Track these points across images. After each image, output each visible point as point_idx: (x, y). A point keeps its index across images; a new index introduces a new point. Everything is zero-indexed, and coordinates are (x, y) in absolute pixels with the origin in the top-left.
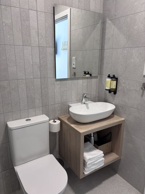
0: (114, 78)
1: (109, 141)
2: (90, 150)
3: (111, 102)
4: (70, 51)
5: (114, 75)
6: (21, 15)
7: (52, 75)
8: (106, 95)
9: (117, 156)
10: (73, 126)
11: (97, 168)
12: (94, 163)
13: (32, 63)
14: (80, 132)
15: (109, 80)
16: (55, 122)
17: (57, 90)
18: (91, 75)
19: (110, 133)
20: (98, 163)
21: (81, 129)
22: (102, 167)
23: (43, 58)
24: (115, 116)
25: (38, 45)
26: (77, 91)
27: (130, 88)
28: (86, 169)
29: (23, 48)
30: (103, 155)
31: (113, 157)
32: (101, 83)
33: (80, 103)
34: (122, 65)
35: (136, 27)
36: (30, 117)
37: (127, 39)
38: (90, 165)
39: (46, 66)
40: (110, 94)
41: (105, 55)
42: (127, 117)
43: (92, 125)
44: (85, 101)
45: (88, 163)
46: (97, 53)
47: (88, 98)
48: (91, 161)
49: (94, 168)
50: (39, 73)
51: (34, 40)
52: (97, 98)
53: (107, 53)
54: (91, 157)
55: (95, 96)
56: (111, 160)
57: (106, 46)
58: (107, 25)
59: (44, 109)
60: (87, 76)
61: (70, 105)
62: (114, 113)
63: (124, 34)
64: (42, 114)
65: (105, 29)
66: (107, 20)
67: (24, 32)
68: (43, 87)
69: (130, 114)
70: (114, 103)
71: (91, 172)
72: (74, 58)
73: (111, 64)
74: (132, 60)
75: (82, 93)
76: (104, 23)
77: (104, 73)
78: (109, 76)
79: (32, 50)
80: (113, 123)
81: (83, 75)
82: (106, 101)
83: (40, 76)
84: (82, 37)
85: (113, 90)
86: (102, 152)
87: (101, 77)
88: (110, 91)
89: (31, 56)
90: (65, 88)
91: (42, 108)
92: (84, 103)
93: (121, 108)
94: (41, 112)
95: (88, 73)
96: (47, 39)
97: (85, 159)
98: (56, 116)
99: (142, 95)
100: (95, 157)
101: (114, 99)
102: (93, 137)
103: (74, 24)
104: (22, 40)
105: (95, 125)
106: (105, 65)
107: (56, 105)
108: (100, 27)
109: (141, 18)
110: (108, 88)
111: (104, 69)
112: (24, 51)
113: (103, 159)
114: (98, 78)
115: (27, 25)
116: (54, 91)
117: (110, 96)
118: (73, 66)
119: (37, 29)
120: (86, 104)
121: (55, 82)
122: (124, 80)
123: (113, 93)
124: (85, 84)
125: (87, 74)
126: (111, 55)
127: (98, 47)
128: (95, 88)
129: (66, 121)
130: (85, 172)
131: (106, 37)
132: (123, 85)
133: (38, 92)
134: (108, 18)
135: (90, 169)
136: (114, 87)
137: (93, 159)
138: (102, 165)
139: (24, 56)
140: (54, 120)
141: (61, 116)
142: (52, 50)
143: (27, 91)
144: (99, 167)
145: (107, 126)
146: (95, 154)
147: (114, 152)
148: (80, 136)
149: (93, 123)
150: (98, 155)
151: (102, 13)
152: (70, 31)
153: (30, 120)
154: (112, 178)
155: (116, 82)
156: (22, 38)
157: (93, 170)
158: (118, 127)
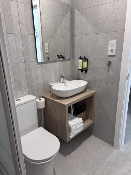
0: (85, 59)
1: (85, 111)
2: (72, 119)
3: (83, 79)
4: (42, 38)
5: (85, 57)
6: (4, 5)
7: (34, 59)
8: (78, 74)
9: (92, 121)
10: (57, 101)
11: (78, 132)
12: (76, 128)
13: (16, 49)
14: (65, 104)
15: (80, 61)
16: (41, 100)
17: (39, 72)
18: (64, 58)
19: (84, 104)
20: (79, 128)
21: (65, 102)
22: (82, 131)
23: (25, 45)
24: (88, 90)
25: (20, 32)
26: (56, 72)
27: (98, 66)
28: (71, 134)
29: (7, 35)
30: (82, 121)
31: (89, 122)
32: (74, 65)
33: (59, 83)
34: (90, 48)
35: (100, 17)
36: (18, 98)
37: (93, 27)
38: (74, 130)
39: (28, 51)
40: (82, 72)
41: (75, 41)
42: (97, 89)
43: (72, 98)
44: (63, 80)
45: (72, 129)
46: (68, 39)
47: (65, 77)
48: (74, 127)
49: (77, 132)
50: (23, 58)
51: (16, 28)
52: (71, 77)
53: (77, 39)
54: (74, 123)
55: (69, 75)
56: (87, 125)
57: (76, 33)
58: (76, 15)
59: (30, 90)
60: (61, 59)
61: (51, 84)
62: (87, 88)
63: (91, 23)
64: (29, 95)
65: (74, 19)
66: (75, 11)
67: (7, 21)
68: (27, 70)
69: (99, 87)
70: (85, 80)
71: (75, 136)
72: (46, 44)
73: (81, 48)
74: (99, 44)
75: (60, 73)
76: (72, 13)
77: (76, 56)
78: (81, 58)
79: (15, 37)
80: (88, 95)
81: (58, 59)
82: (79, 79)
83: (24, 60)
84: (53, 25)
85: (85, 69)
86: (81, 119)
87: (74, 59)
88: (82, 70)
89: (15, 43)
90: (46, 70)
91: (27, 89)
92: (62, 82)
93: (91, 83)
94: (27, 92)
95: (62, 57)
96: (28, 27)
97: (70, 126)
98: (40, 95)
99: (108, 71)
100: (77, 123)
101: (85, 77)
102: (72, 109)
103: (44, 13)
104: (6, 28)
105: (74, 98)
106: (76, 49)
107: (40, 86)
108: (69, 16)
109: (104, 9)
110: (80, 68)
111: (75, 52)
112: (8, 39)
113: (83, 124)
114: (70, 60)
115: (9, 14)
116: (37, 73)
117: (82, 74)
118: (46, 51)
119: (18, 18)
120: (64, 83)
121: (37, 65)
122: (93, 60)
123: (84, 71)
124: (61, 66)
125: (60, 58)
126: (81, 40)
127: (69, 34)
128: (69, 69)
129: (50, 98)
130: (70, 136)
131: (75, 25)
132: (93, 64)
133: (24, 75)
134: (76, 9)
135: (74, 133)
136: (85, 66)
137: (75, 125)
138: (82, 129)
139: (9, 43)
140: (40, 99)
141: (44, 95)
142: (32, 37)
143: (14, 75)
144: (80, 131)
145: (83, 97)
146: (76, 121)
147: (89, 119)
148: (65, 107)
149: (72, 97)
150: (79, 121)
151: (70, 4)
152: (41, 20)
153: (20, 100)
154: (89, 139)
155: (86, 62)
156: (6, 27)
157: (76, 134)
158: (91, 98)
